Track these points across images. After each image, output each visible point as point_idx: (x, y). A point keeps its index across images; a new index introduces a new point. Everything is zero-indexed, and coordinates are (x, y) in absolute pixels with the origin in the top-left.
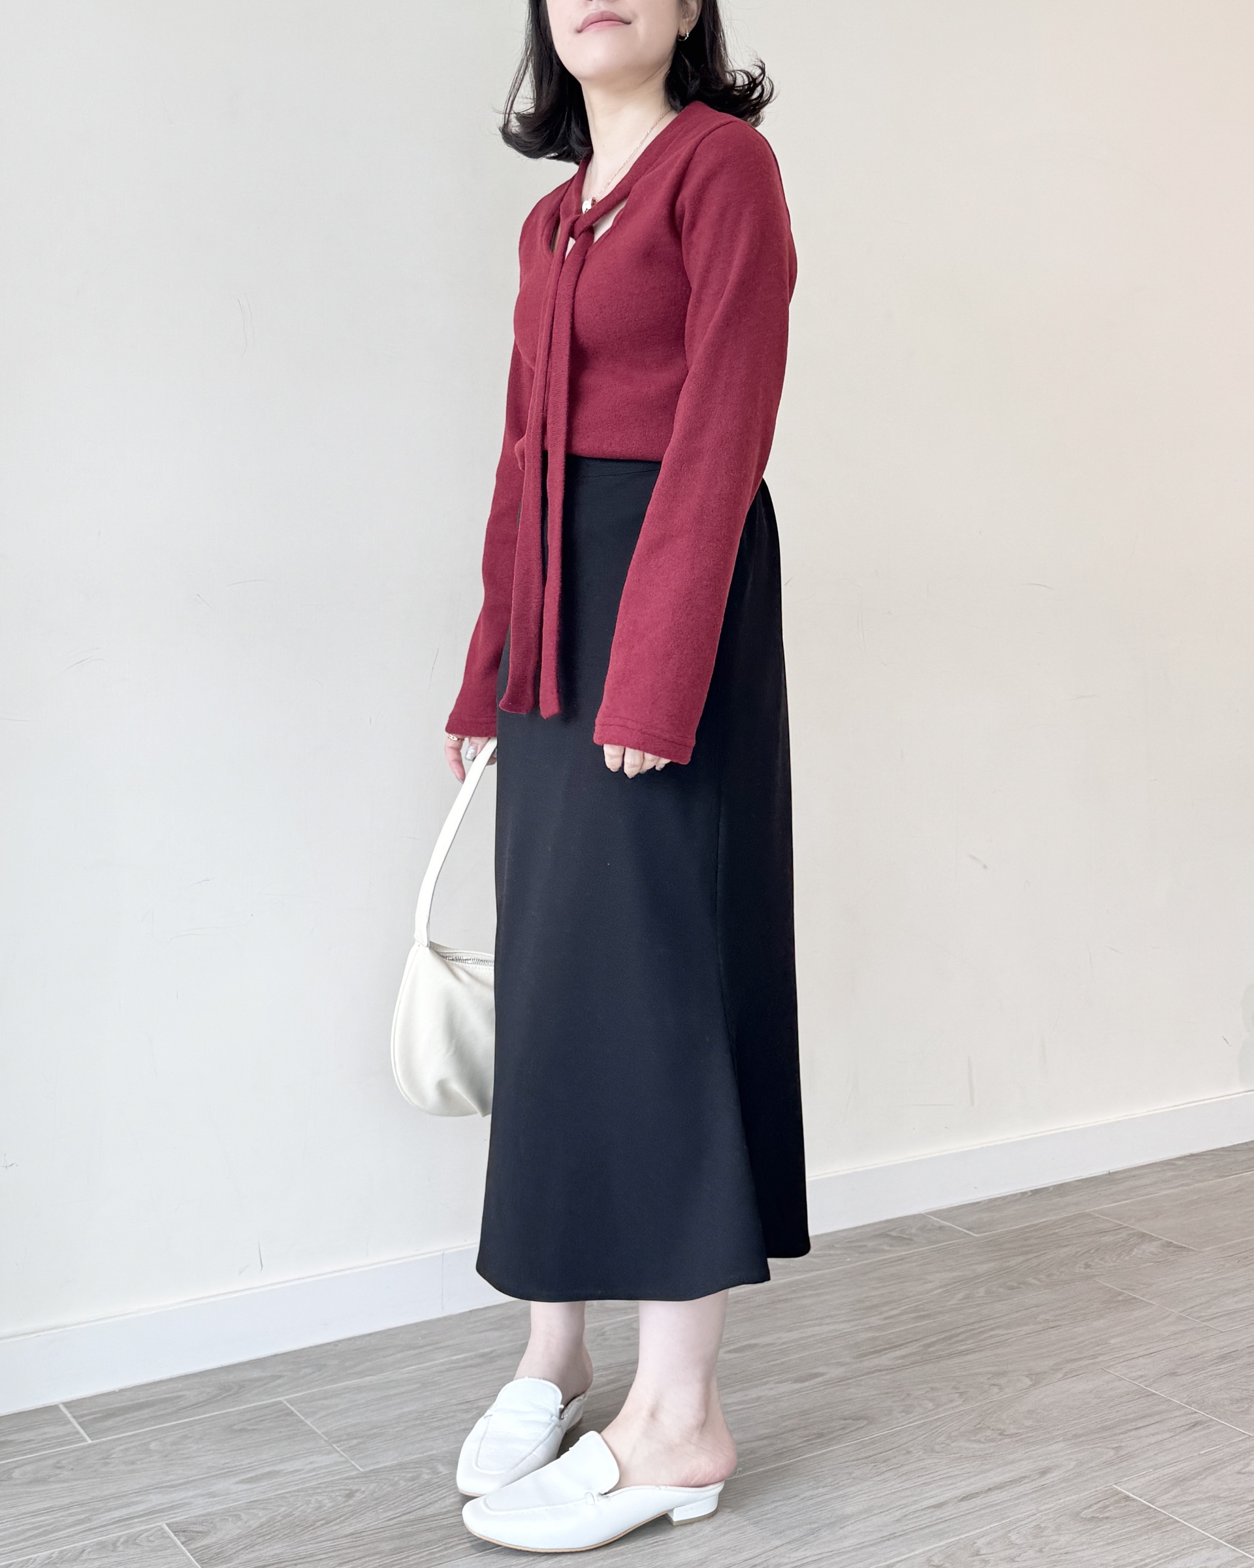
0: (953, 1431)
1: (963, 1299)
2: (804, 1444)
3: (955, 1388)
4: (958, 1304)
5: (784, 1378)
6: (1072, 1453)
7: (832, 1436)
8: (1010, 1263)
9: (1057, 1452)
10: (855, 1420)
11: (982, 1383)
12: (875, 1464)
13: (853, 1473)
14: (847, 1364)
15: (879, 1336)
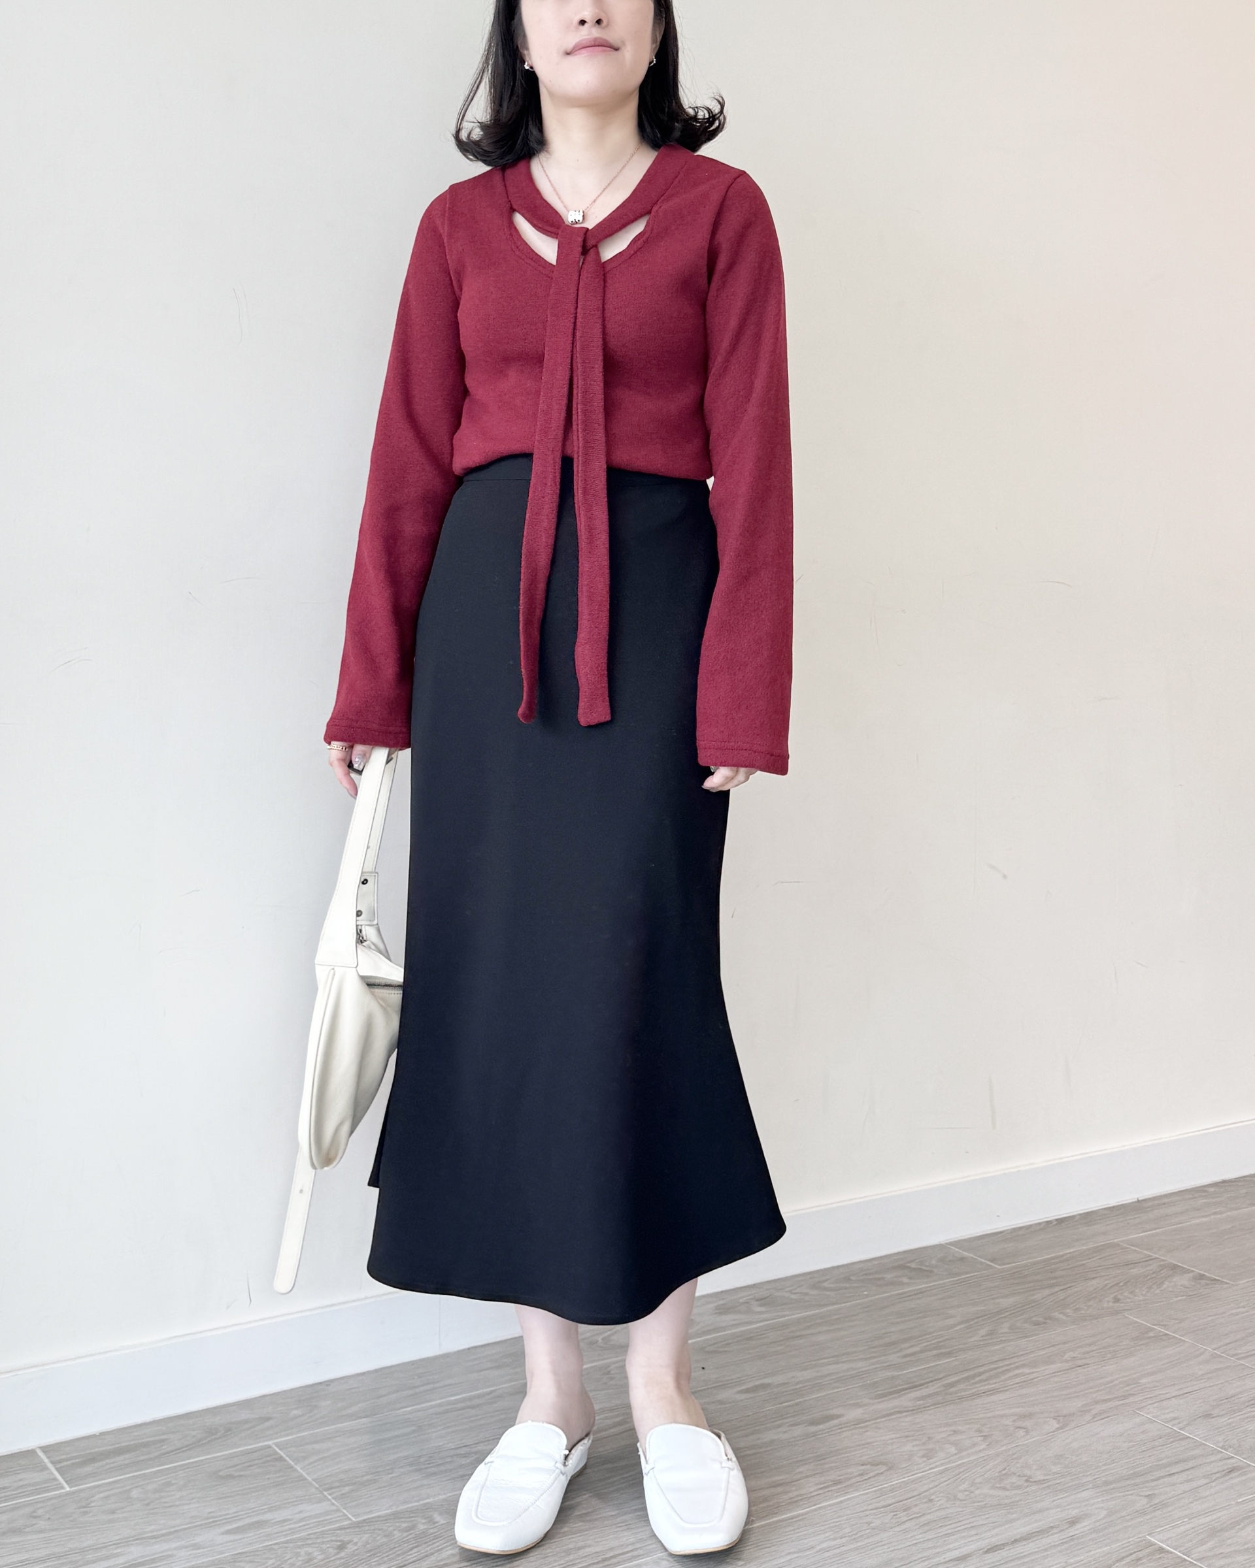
0: (977, 1478)
1: (986, 1336)
2: (821, 1492)
3: (979, 1431)
4: (981, 1341)
5: (798, 1421)
6: (1103, 1501)
7: (849, 1483)
8: (1035, 1297)
9: (1087, 1500)
10: (874, 1465)
11: (1007, 1426)
12: (895, 1513)
13: (872, 1523)
14: (865, 1405)
15: (898, 1375)
